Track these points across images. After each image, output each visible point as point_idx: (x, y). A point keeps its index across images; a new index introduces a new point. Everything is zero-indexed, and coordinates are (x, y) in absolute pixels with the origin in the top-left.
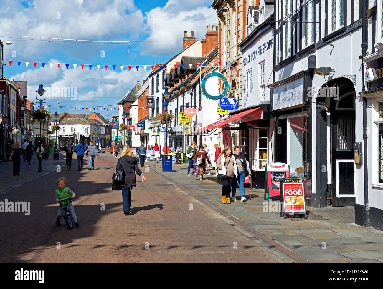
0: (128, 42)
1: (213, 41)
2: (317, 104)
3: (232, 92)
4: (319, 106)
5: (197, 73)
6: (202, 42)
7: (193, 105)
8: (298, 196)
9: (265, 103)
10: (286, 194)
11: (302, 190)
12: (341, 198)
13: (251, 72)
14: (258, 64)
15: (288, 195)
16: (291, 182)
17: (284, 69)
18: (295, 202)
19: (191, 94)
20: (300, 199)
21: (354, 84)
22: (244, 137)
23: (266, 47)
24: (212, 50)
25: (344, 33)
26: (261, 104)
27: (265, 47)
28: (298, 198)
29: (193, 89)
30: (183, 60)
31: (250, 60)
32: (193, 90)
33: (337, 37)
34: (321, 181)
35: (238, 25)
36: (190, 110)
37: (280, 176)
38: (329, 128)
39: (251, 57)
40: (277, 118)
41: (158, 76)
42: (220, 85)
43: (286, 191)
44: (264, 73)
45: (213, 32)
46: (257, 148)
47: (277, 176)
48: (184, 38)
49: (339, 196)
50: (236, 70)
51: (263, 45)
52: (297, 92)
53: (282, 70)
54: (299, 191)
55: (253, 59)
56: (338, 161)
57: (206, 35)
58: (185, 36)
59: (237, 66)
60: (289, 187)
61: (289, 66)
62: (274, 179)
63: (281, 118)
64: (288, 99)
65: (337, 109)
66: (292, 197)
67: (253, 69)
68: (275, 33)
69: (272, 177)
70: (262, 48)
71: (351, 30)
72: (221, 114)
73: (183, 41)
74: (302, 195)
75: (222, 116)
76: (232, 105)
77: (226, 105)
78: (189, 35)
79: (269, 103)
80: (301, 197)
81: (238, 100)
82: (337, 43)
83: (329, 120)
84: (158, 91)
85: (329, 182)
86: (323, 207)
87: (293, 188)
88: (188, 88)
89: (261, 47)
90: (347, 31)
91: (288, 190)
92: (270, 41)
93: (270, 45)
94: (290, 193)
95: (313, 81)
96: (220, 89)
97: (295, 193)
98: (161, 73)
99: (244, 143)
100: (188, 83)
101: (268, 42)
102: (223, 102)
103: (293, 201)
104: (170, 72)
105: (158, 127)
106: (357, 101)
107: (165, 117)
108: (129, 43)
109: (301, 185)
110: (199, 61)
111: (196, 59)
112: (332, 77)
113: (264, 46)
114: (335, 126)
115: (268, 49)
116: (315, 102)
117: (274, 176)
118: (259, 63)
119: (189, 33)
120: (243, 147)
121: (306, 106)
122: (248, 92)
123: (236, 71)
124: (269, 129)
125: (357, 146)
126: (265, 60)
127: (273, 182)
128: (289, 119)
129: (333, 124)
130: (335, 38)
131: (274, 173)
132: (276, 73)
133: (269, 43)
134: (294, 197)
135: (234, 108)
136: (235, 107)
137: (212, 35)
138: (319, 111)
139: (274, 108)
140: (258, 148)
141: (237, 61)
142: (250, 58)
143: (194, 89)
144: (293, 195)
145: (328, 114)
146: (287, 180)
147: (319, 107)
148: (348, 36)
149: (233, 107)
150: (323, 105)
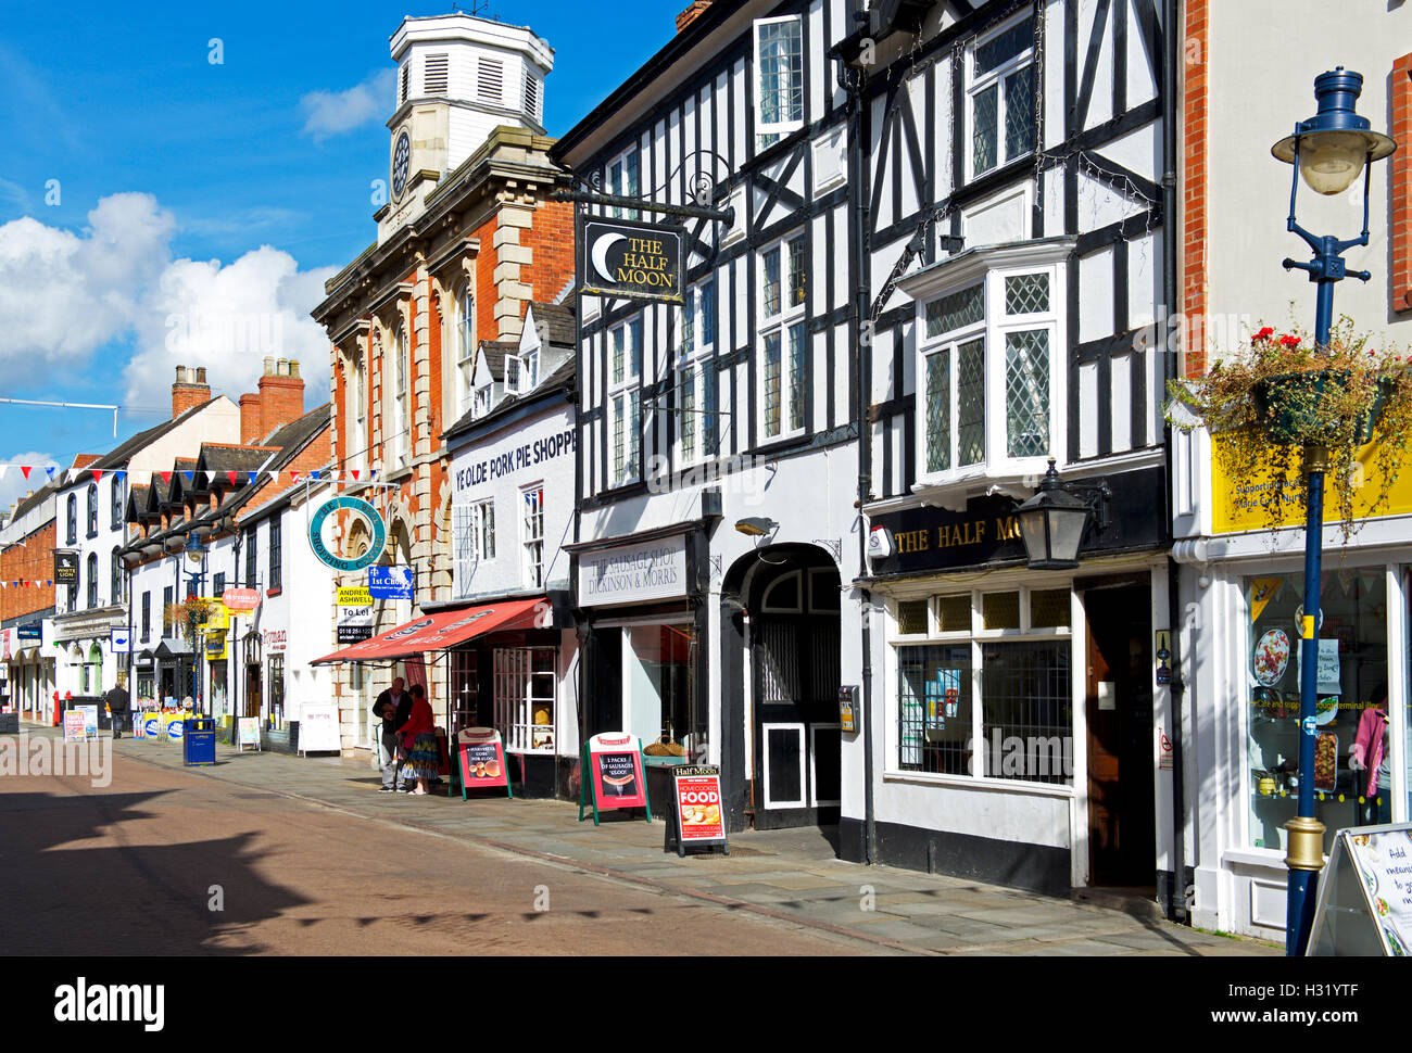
0: (113, 407)
1: (281, 402)
2: (723, 597)
3: (391, 551)
4: (727, 601)
5: (255, 491)
6: (242, 403)
7: (243, 578)
8: (708, 804)
9: (557, 589)
10: (683, 801)
11: (717, 792)
12: (773, 810)
13: (488, 507)
14: (518, 490)
15: (687, 803)
16: (693, 773)
17: (612, 508)
18: (704, 818)
19: (236, 550)
20: (714, 812)
21: (836, 559)
22: (466, 671)
23: (546, 450)
24: (280, 427)
25: (809, 447)
26: (548, 589)
27: (543, 450)
28: (710, 808)
29: (242, 534)
30: (207, 453)
31: (487, 475)
32: (241, 539)
33: (787, 453)
34: (732, 772)
35: (415, 376)
36: (240, 593)
37: (621, 763)
38: (747, 653)
39: (488, 468)
40: (590, 625)
41: (93, 490)
42: (339, 528)
43: (683, 794)
44: (538, 513)
45: (282, 378)
46: (525, 697)
47: (614, 763)
48: (175, 386)
49: (769, 805)
50: (408, 494)
51: (537, 443)
52: (664, 566)
53: (605, 510)
54: (711, 794)
55: (499, 475)
56: (767, 727)
57: (261, 385)
58: (178, 380)
59: (413, 485)
60: (690, 786)
61: (630, 505)
62: (607, 772)
63: (601, 625)
64: (633, 584)
65: (764, 609)
66: (696, 807)
67: (495, 500)
68: (581, 419)
69: (603, 767)
70: (531, 451)
71: (826, 442)
72: (349, 608)
73: (174, 393)
74: (717, 803)
75: (355, 612)
76: (400, 586)
77: (384, 585)
78: (191, 378)
79: (567, 589)
80: (716, 807)
81: (417, 573)
82: (785, 466)
83: (747, 632)
84: (92, 535)
85: (749, 775)
86: (738, 831)
87: (698, 788)
88: (222, 534)
89: (528, 447)
90: (816, 444)
91: (688, 792)
92: (559, 436)
93: (560, 445)
94: (692, 797)
95: (712, 544)
96: (339, 539)
97: (703, 797)
98: (104, 484)
99: (467, 686)
100: (227, 519)
101: (552, 439)
102: (377, 578)
103: (699, 816)
104: (149, 483)
105: (95, 639)
106: (845, 597)
107: (192, 614)
108: (116, 412)
109: (715, 780)
110: (253, 457)
111: (243, 452)
112: (770, 539)
113: (538, 448)
114: (760, 648)
115: (552, 456)
116: (720, 592)
117: (606, 762)
118: (521, 487)
119: (190, 372)
120: (462, 696)
121: (695, 601)
122: (477, 555)
123: (405, 496)
124: (558, 652)
125: (849, 692)
126: (542, 481)
127: (604, 778)
128: (628, 628)
129: (756, 642)
130: (781, 454)
131: (606, 756)
132: (584, 516)
133: (559, 441)
134: (701, 806)
135: (405, 593)
136: (408, 591)
137: (278, 385)
138: (728, 613)
139: (583, 601)
140: (530, 699)
141: (411, 471)
142: (485, 471)
143: (245, 537)
144: (698, 803)
145: (746, 620)
146: (684, 769)
147: (728, 605)
148: (818, 454)
149: (402, 590)
150: (735, 599)
